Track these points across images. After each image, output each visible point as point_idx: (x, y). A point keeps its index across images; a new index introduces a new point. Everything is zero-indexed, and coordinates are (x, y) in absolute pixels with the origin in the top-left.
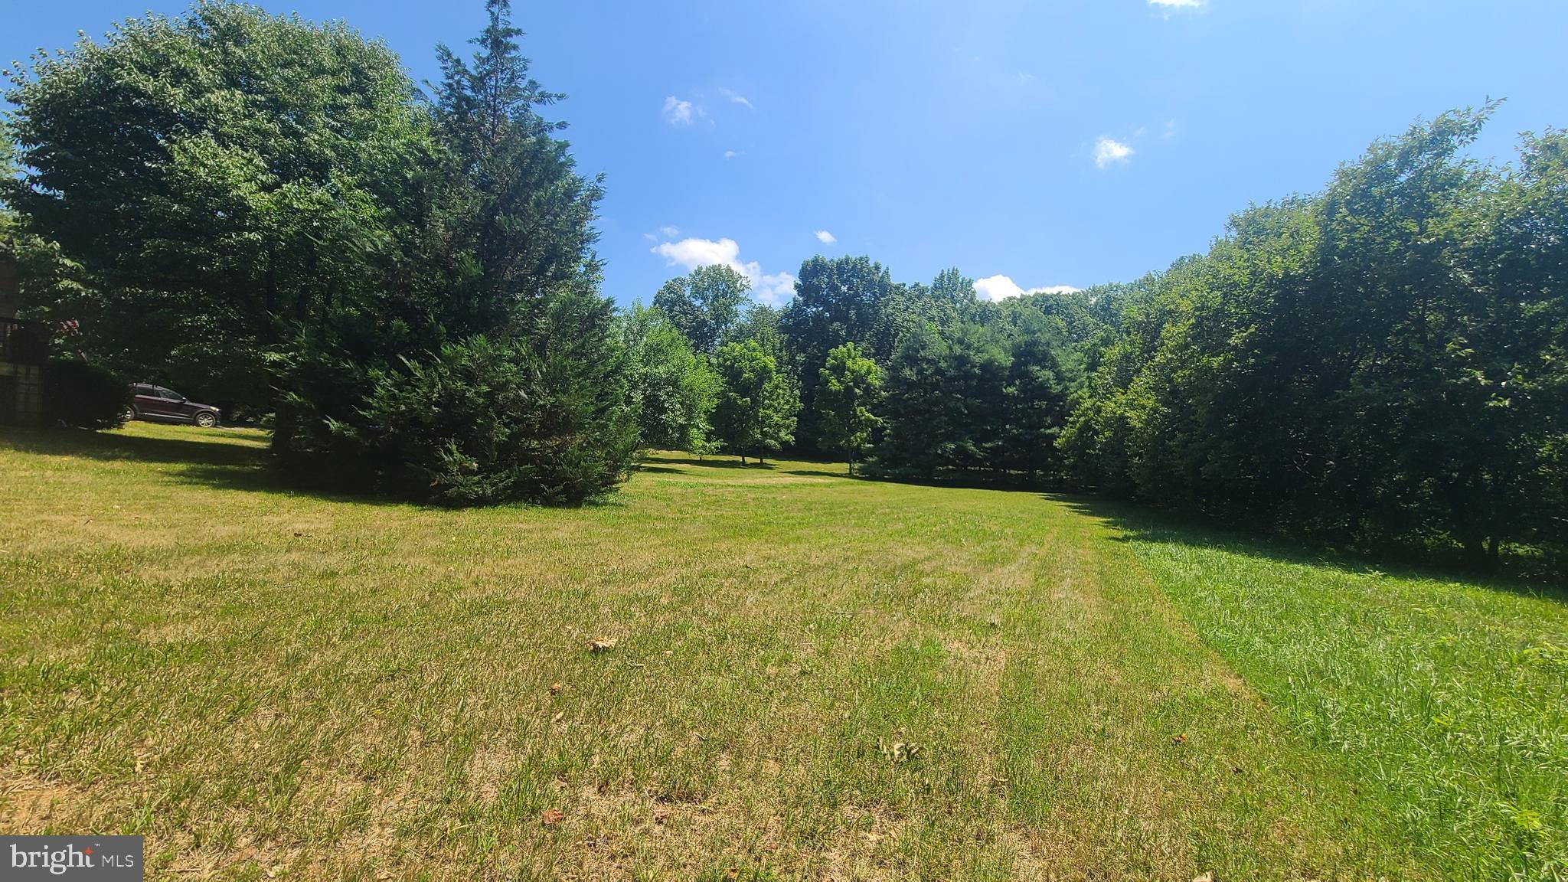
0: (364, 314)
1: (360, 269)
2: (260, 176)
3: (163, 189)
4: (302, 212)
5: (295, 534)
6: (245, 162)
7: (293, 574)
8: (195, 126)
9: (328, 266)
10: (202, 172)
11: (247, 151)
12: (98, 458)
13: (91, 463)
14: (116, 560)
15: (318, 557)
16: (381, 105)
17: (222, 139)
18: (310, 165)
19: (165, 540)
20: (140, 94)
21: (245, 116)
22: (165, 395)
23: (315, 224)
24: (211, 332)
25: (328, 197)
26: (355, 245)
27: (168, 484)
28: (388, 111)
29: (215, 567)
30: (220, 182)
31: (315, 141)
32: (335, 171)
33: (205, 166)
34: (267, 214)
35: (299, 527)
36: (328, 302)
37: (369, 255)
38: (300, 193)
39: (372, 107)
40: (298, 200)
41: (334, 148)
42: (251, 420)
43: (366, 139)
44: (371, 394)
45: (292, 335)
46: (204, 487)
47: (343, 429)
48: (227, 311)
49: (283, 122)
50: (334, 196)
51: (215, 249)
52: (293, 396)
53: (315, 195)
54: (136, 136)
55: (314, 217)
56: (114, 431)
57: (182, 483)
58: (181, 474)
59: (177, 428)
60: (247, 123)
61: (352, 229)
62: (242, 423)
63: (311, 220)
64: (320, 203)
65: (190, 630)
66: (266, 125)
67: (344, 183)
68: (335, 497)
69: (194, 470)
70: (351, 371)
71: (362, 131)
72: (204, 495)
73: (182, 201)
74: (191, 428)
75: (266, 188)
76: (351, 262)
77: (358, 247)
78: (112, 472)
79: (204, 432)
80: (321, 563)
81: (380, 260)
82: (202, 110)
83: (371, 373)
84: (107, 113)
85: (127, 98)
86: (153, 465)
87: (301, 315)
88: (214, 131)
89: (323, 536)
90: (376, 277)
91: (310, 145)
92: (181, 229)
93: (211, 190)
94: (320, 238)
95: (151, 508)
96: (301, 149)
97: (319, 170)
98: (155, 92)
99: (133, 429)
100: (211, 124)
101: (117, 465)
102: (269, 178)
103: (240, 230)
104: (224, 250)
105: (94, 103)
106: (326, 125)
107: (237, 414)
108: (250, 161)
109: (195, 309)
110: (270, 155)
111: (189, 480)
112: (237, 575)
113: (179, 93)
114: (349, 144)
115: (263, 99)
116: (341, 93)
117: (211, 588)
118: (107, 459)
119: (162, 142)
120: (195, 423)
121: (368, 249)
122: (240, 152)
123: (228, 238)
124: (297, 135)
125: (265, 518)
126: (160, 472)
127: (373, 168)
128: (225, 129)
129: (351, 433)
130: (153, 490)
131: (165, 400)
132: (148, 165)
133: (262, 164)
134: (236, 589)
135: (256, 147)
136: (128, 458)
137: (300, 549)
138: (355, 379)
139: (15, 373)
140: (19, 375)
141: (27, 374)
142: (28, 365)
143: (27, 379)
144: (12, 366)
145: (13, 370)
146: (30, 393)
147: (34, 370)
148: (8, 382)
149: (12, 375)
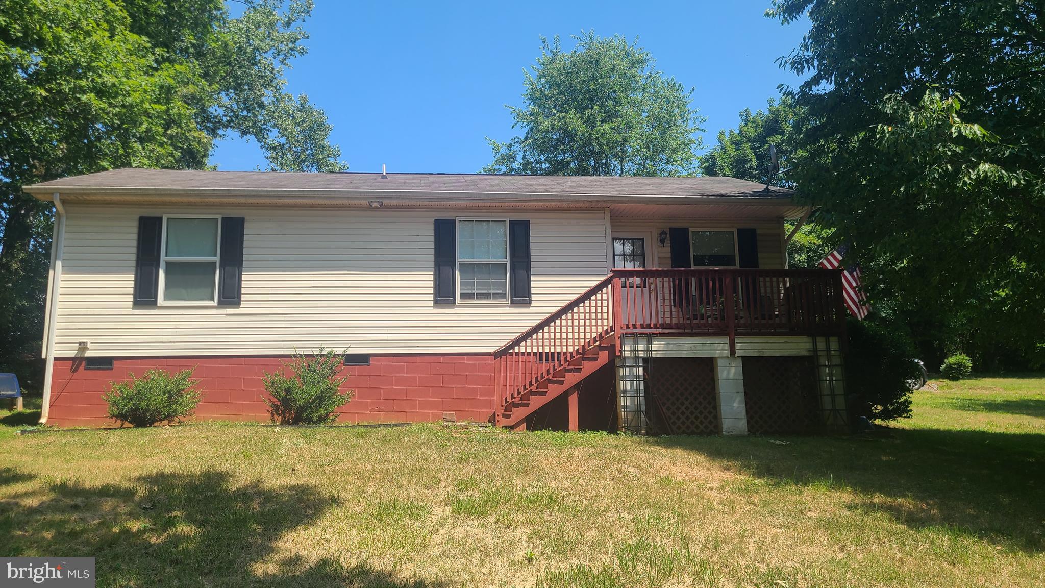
139: (815, 350)
140: (820, 354)
141: (828, 350)
142: (827, 335)
143: (829, 358)
144: (811, 341)
145: (812, 347)
146: (834, 379)
147: (834, 344)
148: (808, 364)
149: (812, 354)
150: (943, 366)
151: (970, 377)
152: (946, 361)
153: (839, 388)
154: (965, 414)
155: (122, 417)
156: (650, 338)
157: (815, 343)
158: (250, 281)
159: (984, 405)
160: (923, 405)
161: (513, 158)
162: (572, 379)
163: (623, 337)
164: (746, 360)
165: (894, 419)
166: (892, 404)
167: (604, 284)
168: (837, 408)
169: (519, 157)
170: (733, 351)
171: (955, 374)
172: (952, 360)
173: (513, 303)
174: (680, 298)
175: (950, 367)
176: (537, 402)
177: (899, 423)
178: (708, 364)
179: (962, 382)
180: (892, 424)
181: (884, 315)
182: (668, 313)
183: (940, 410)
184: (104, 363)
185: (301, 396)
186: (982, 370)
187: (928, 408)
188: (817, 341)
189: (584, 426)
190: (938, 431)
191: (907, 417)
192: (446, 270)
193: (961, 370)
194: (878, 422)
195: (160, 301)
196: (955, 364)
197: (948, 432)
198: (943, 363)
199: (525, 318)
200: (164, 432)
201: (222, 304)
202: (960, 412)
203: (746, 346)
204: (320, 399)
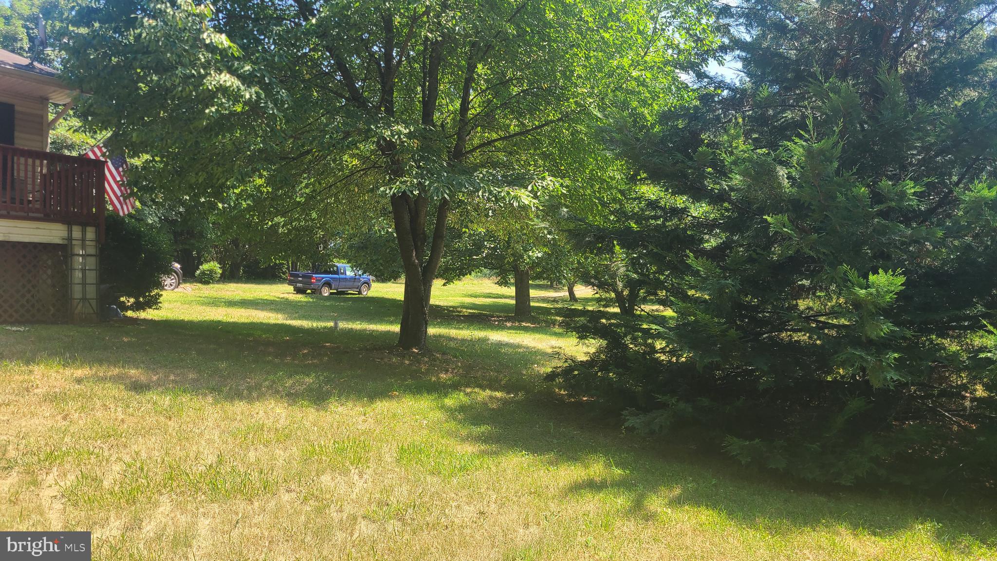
139: (70, 238)
140: (74, 242)
141: (83, 240)
142: (84, 225)
143: (83, 247)
144: (66, 229)
145: (67, 235)
146: (87, 268)
147: (91, 233)
148: (61, 252)
149: (65, 242)
150: (198, 272)
151: (218, 282)
152: (201, 267)
153: (92, 277)
154: (208, 309)
157: (70, 231)
159: (225, 302)
160: (175, 301)
165: (144, 310)
166: (144, 297)
168: (87, 297)
171: (207, 279)
172: (205, 267)
175: (203, 273)
177: (149, 314)
179: (212, 285)
180: (143, 315)
181: (150, 222)
183: (188, 306)
186: (229, 276)
187: (179, 304)
188: (73, 229)
190: (183, 321)
191: (156, 309)
193: (212, 276)
194: (130, 313)
196: (208, 270)
197: (191, 323)
198: (198, 268)
202: (204, 307)
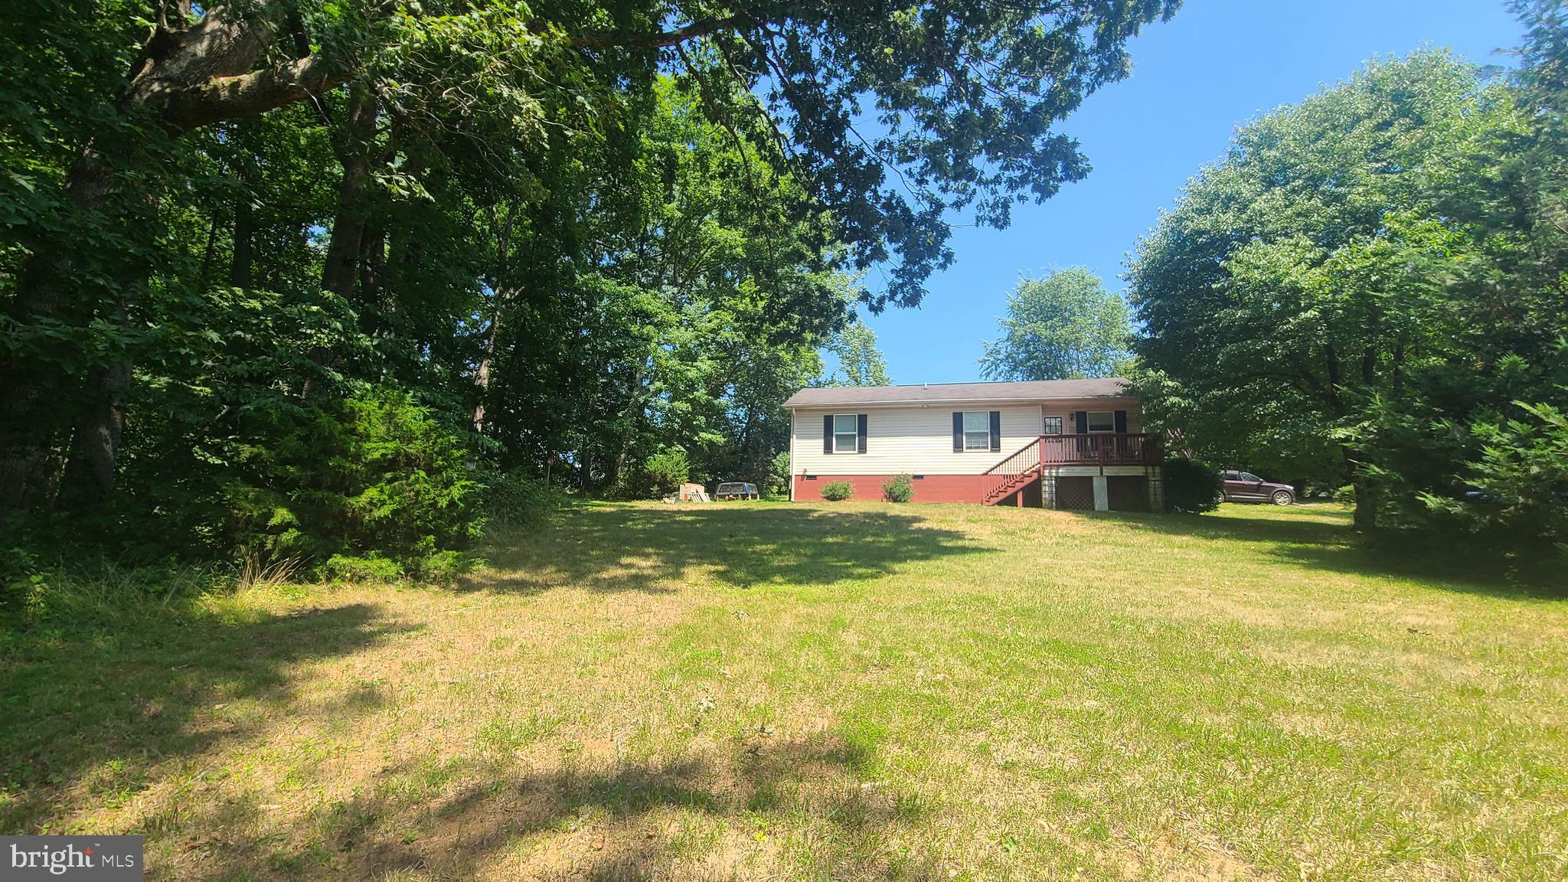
0: (1454, 360)
1: (1442, 309)
2: (1308, 255)
3: (1227, 302)
4: (1356, 272)
5: (1409, 630)
6: (1292, 248)
7: (1421, 681)
8: (1245, 238)
9: (1396, 318)
10: (1256, 274)
11: (1292, 237)
12: (1206, 537)
13: (1202, 542)
14: (1238, 635)
15: (1449, 664)
16: (1433, 115)
17: (1268, 238)
18: (1357, 221)
19: (1271, 620)
20: (1200, 233)
21: (1286, 206)
22: (1247, 479)
23: (1373, 278)
24: (1280, 416)
25: (1386, 244)
26: (1430, 283)
27: (1263, 562)
28: (1445, 115)
29: (1327, 658)
30: (1272, 277)
31: (1359, 194)
32: (1388, 214)
33: (1258, 268)
34: (1321, 287)
35: (1412, 620)
36: (1399, 357)
37: (1452, 290)
38: (1352, 253)
39: (1424, 123)
40: (1350, 261)
41: (1382, 191)
42: (1323, 494)
43: (1421, 161)
44: (1478, 457)
45: (1366, 403)
46: (1295, 566)
47: (1447, 505)
48: (1292, 394)
49: (1323, 193)
50: (1391, 240)
51: (1276, 338)
52: (1374, 470)
53: (1369, 249)
54: (1205, 267)
55: (1371, 271)
56: (1212, 513)
57: (1275, 562)
58: (1272, 552)
59: (1259, 507)
60: (1289, 212)
61: (1424, 267)
62: (1314, 498)
63: (1368, 276)
64: (1375, 255)
65: (1319, 723)
66: (1307, 205)
67: (1401, 222)
68: (1450, 586)
69: (1281, 548)
70: (1447, 431)
71: (1414, 157)
72: (1296, 576)
73: (1245, 306)
74: (1270, 507)
75: (1316, 263)
76: (1427, 304)
77: (1435, 285)
78: (1217, 549)
79: (1283, 510)
80: (1456, 673)
81: (1469, 289)
82: (1250, 221)
83: (1476, 429)
84: (1182, 259)
85: (1194, 241)
86: (1247, 543)
87: (1370, 379)
88: (1261, 234)
89: (1446, 636)
90: (1464, 312)
91: (1355, 201)
92: (1246, 331)
93: (1264, 287)
94: (1382, 291)
95: (1255, 586)
96: (1345, 209)
97: (1369, 221)
98: (1212, 226)
99: (1226, 510)
100: (1257, 229)
101: (1220, 543)
102: (1318, 253)
103: (1295, 314)
104: (1285, 336)
105: (1173, 256)
106: (1369, 173)
107: (1308, 491)
108: (1296, 245)
109: (1262, 398)
110: (1314, 230)
111: (1279, 559)
112: (1353, 670)
113: (1230, 216)
114: (1400, 177)
115: (1301, 182)
116: (1382, 130)
117: (1328, 679)
118: (1213, 538)
119: (1222, 263)
120: (1272, 502)
121: (1449, 283)
122: (1286, 241)
123: (1285, 324)
124: (1338, 198)
125: (1367, 606)
126: (1254, 550)
127: (1437, 188)
128: (1270, 227)
129: (1458, 509)
130: (1253, 568)
131: (1246, 482)
132: (1214, 286)
133: (1309, 242)
134: (1355, 688)
135: (1299, 230)
136: (1226, 537)
137: (1421, 650)
138: (1454, 440)
139: (1147, 473)
140: (1149, 475)
141: (1154, 473)
142: (1153, 466)
143: (1154, 477)
144: (1145, 468)
145: (1145, 471)
146: (1157, 487)
148: (1142, 480)
149: (1145, 475)
155: (828, 498)
156: (1058, 467)
158: (870, 441)
161: (998, 352)
162: (1019, 486)
163: (1044, 467)
164: (1108, 478)
167: (1036, 442)
168: (1157, 501)
169: (1003, 351)
170: (1102, 474)
173: (992, 451)
174: (1081, 447)
176: (1002, 496)
178: (1089, 480)
182: (1075, 456)
184: (814, 477)
185: (897, 492)
188: (1148, 468)
189: (1025, 505)
192: (959, 435)
195: (834, 451)
199: (997, 458)
200: (842, 502)
201: (859, 452)
203: (1108, 471)
204: (904, 493)
